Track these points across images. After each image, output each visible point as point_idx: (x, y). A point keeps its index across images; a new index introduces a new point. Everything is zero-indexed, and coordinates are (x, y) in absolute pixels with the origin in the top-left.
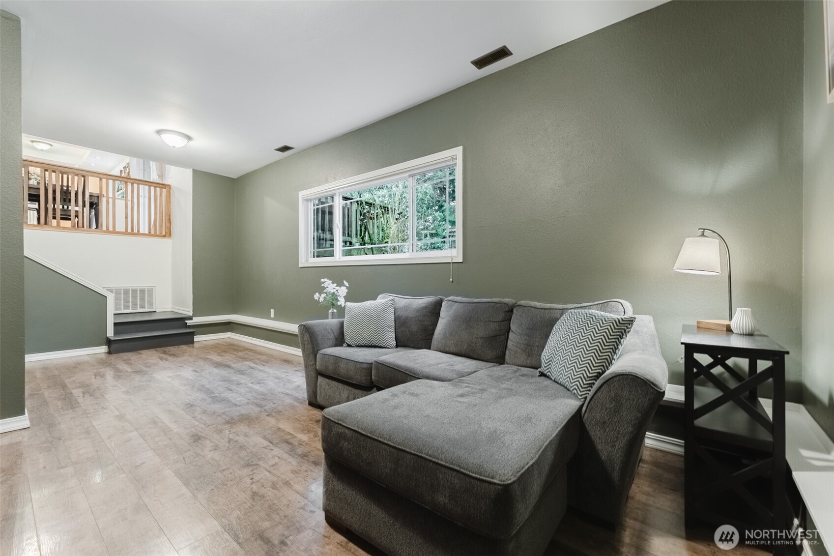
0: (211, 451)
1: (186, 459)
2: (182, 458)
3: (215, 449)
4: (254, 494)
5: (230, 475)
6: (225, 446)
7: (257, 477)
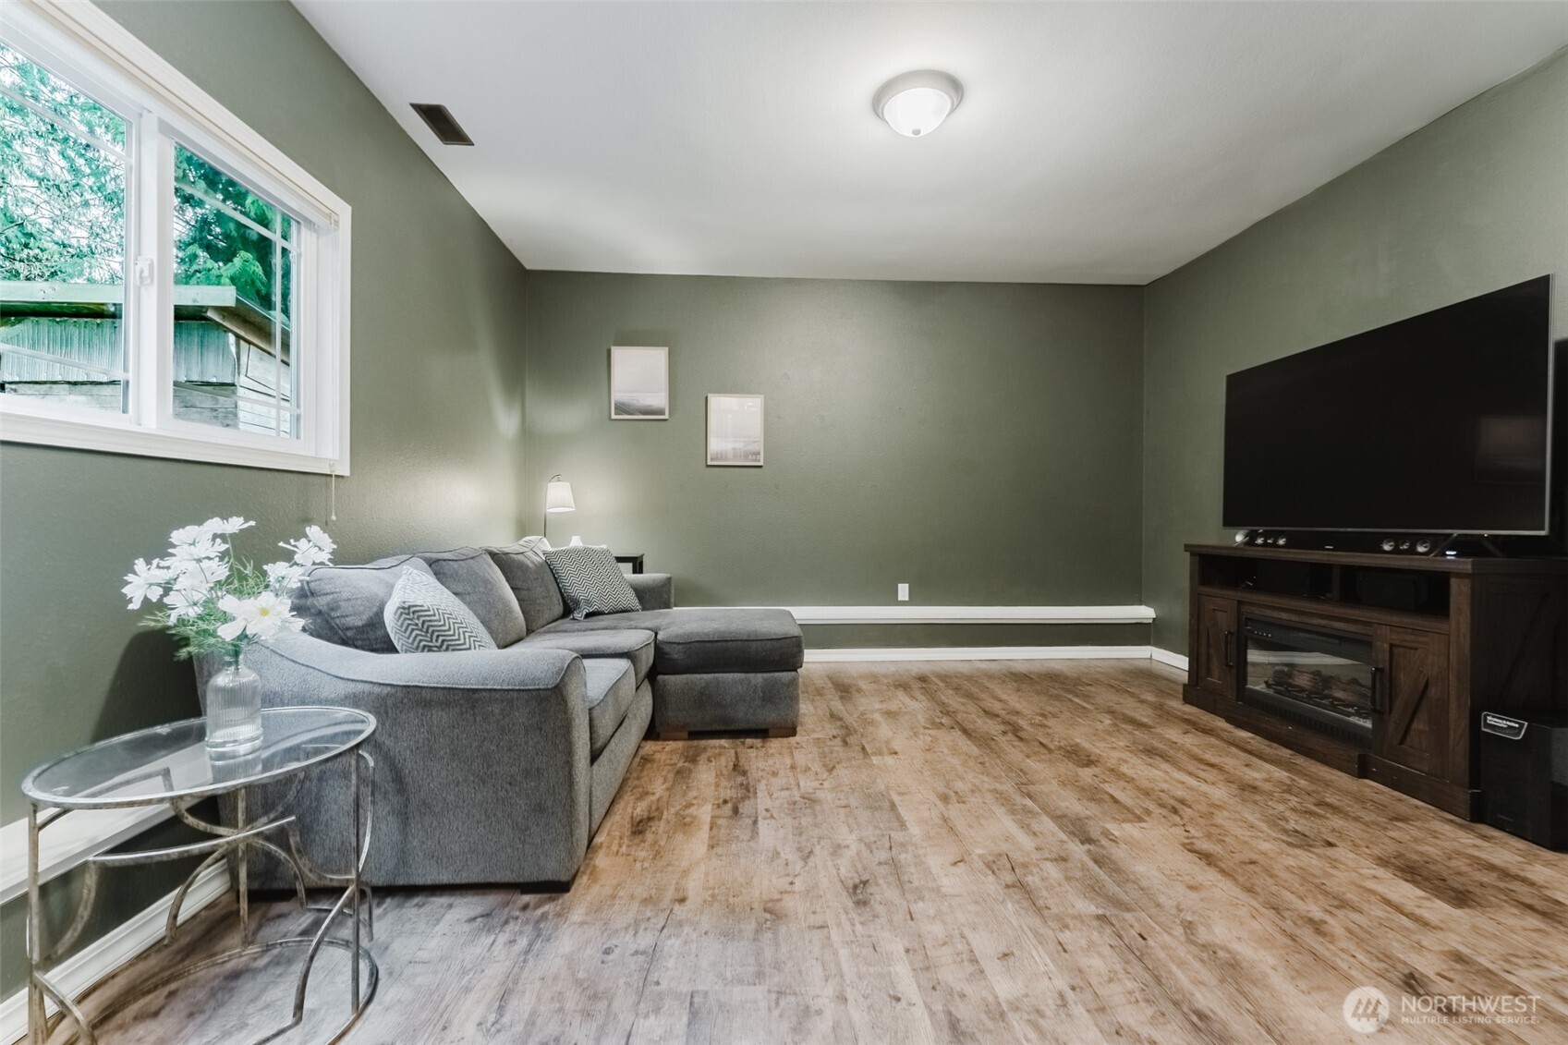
0: (847, 847)
1: (887, 845)
2: (893, 849)
3: (839, 846)
4: (831, 770)
5: (842, 797)
6: (822, 848)
7: (816, 784)
